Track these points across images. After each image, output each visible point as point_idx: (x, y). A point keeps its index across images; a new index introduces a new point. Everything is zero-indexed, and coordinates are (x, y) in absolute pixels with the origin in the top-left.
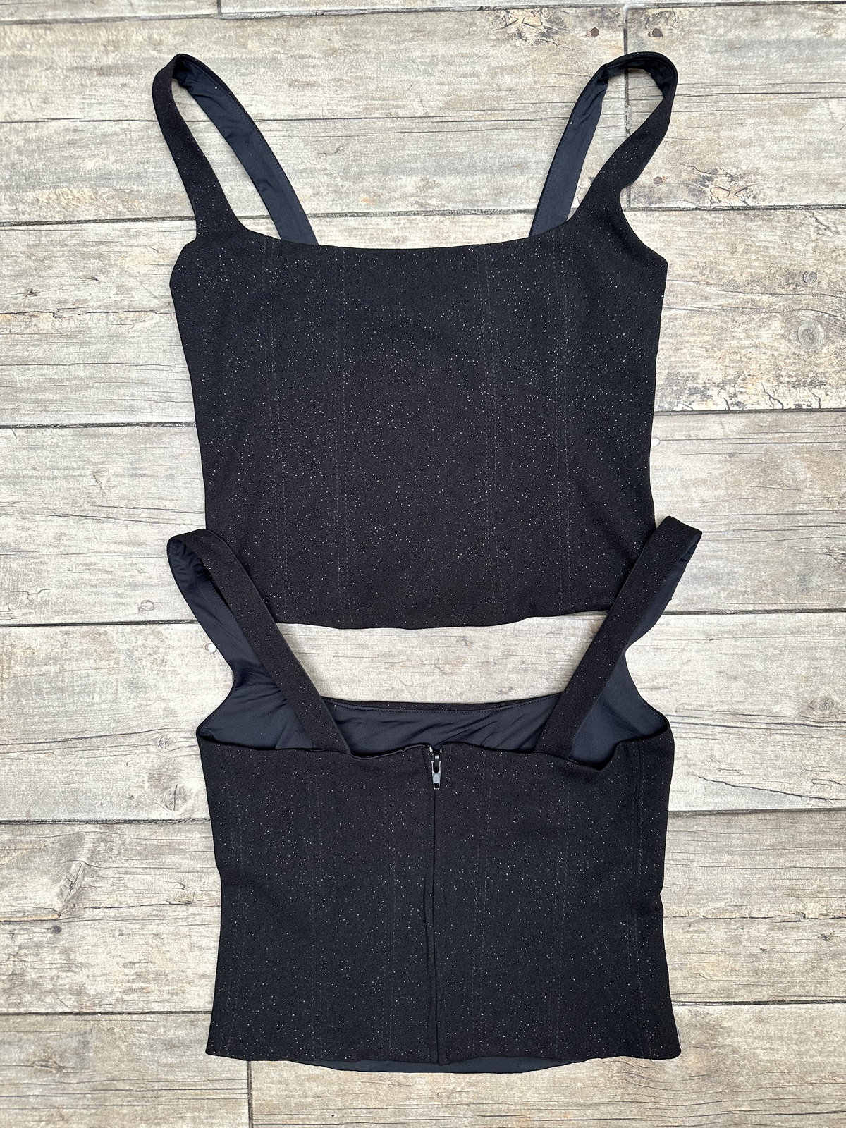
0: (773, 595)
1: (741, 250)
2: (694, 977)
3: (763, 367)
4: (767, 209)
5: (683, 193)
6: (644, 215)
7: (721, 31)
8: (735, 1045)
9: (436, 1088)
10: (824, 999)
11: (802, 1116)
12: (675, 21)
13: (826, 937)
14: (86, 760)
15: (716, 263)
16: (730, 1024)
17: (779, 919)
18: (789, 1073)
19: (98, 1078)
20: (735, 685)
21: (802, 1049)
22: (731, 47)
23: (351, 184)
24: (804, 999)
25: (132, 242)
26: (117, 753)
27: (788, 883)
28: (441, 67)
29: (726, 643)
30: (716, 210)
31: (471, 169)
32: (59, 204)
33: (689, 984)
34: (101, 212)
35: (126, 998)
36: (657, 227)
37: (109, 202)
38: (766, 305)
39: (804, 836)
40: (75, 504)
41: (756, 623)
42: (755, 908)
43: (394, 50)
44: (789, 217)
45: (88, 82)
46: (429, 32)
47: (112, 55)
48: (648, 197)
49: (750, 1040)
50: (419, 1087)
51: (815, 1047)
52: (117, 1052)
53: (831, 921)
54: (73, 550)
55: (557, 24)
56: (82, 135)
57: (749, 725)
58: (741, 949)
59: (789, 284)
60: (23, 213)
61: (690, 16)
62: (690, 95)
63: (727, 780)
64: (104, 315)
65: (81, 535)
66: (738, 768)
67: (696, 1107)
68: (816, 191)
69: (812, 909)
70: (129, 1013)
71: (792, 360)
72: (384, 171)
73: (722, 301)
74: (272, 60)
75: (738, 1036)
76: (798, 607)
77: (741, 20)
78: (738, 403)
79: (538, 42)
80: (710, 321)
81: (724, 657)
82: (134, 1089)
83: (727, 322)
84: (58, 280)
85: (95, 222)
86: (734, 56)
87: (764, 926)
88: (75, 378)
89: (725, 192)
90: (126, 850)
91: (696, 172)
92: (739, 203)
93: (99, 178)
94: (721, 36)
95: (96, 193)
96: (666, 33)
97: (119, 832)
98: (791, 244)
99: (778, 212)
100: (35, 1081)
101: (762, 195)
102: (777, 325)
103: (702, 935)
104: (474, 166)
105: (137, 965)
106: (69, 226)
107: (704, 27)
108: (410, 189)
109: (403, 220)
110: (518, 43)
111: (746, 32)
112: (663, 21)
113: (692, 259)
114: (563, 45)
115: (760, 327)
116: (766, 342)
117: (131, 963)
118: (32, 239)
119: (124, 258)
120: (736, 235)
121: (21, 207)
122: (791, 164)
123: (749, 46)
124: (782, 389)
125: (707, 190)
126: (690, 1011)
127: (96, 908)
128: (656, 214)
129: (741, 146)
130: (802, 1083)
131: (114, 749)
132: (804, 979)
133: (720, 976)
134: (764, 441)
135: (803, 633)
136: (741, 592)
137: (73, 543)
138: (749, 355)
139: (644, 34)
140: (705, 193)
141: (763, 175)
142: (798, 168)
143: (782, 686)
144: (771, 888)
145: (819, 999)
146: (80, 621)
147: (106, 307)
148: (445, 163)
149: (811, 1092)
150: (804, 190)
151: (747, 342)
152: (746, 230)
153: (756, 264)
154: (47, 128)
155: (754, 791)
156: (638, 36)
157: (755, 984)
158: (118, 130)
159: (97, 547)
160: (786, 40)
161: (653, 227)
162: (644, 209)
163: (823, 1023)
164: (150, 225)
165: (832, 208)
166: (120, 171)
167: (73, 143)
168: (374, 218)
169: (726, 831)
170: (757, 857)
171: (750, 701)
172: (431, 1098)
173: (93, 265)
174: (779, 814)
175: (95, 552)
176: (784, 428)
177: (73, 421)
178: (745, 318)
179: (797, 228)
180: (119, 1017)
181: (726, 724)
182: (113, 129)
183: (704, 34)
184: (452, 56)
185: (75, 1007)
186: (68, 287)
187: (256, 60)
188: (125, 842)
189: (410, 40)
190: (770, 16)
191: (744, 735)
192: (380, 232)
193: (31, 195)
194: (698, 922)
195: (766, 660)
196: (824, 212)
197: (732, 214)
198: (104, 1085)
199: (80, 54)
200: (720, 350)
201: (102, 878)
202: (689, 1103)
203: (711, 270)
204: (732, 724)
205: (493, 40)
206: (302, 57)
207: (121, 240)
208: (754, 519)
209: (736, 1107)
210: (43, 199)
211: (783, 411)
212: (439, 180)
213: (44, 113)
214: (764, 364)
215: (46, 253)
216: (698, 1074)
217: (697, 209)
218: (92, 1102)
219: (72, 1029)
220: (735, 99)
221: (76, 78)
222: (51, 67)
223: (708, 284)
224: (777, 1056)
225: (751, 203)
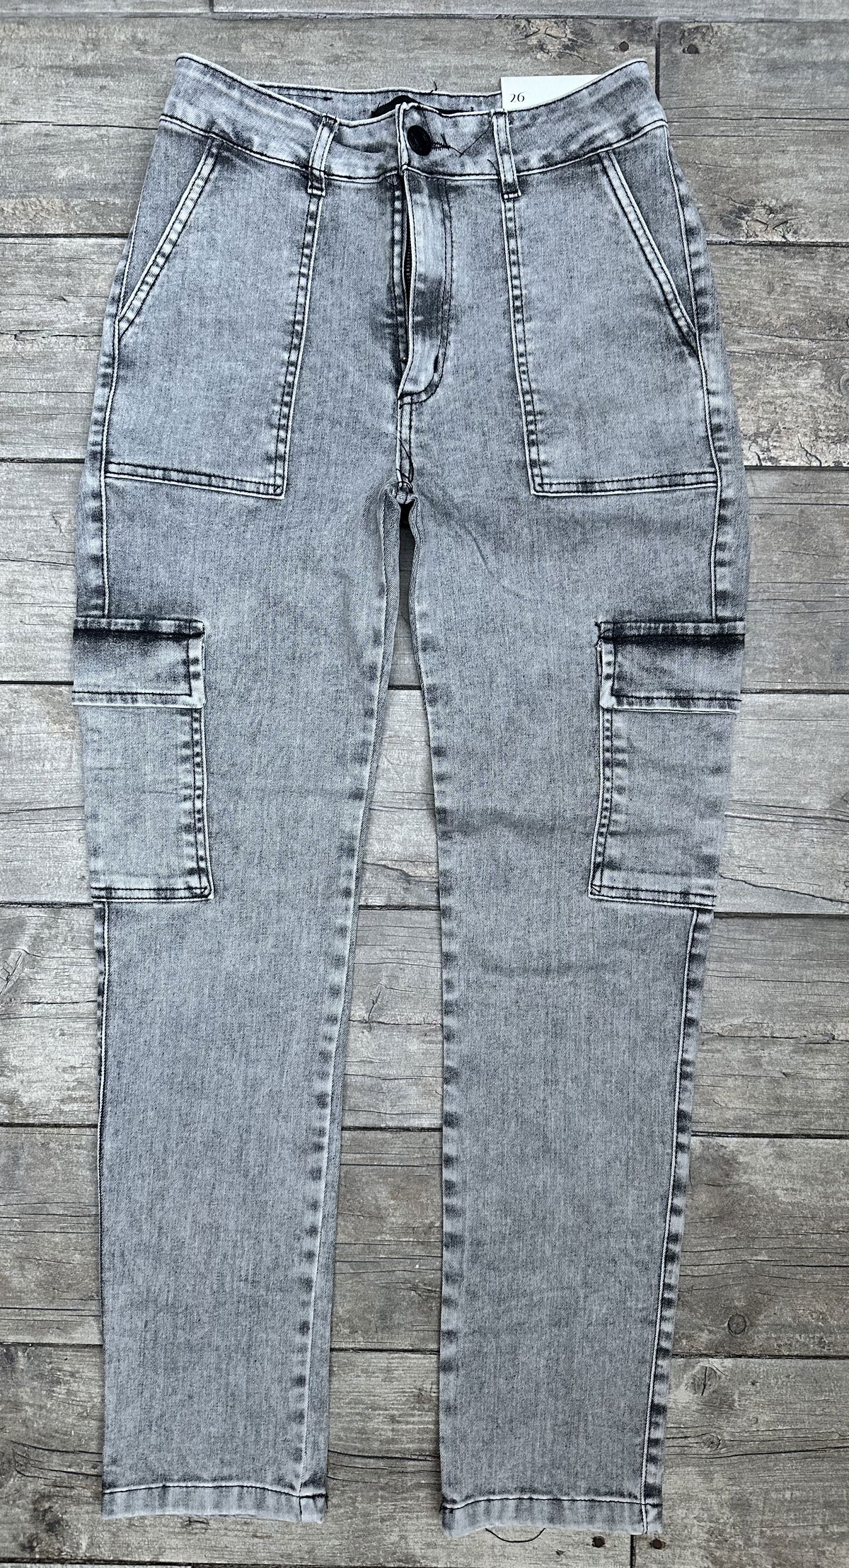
1: (779, 289)
2: (707, 1103)
3: (799, 419)
7: (763, 49)
8: (752, 1183)
9: (411, 1222)
11: (826, 1269)
12: (713, 37)
14: (32, 835)
15: (751, 303)
16: (747, 1159)
17: (805, 1040)
18: (813, 1218)
19: (28, 1200)
20: (759, 773)
21: (829, 1191)
22: (774, 67)
25: (105, 259)
26: (69, 828)
28: (453, 79)
30: (752, 245)
32: (27, 215)
34: (72, 225)
35: (66, 1108)
37: (82, 215)
38: (805, 352)
39: (835, 946)
40: (31, 548)
41: (784, 704)
42: (777, 1027)
43: (402, 59)
44: (833, 255)
45: (63, 82)
46: (442, 40)
47: (91, 54)
50: (393, 1219)
51: (843, 1189)
52: (50, 1171)
54: (27, 599)
55: (583, 36)
56: (54, 140)
57: (774, 818)
58: (761, 1073)
59: (830, 329)
61: (730, 32)
62: (726, 119)
63: (748, 879)
64: (72, 339)
65: (37, 582)
67: (707, 1254)
71: (832, 413)
73: (756, 346)
74: (267, 65)
75: (756, 1173)
76: (833, 687)
77: (785, 37)
78: (771, 459)
79: (560, 55)
80: (742, 367)
81: (746, 741)
82: (69, 1213)
83: (761, 369)
84: (21, 299)
85: (65, 236)
86: (777, 77)
87: (787, 1049)
88: (37, 408)
89: (762, 226)
90: (73, 938)
91: (731, 202)
92: (778, 239)
93: (71, 188)
94: (763, 54)
95: (67, 205)
96: (702, 50)
97: (66, 917)
99: (821, 249)
101: (803, 230)
102: (816, 374)
103: (717, 1055)
105: (79, 1070)
107: (744, 45)
110: (539, 56)
111: (791, 51)
112: (699, 36)
114: (589, 59)
115: (798, 375)
116: (804, 392)
117: (71, 1067)
119: (96, 277)
120: (773, 273)
122: (836, 197)
123: (794, 66)
124: (820, 445)
125: (743, 222)
126: (702, 1142)
127: (35, 1003)
130: (827, 1229)
131: (65, 823)
133: (738, 1104)
134: (799, 501)
136: (769, 669)
137: (28, 592)
138: (784, 406)
139: (678, 50)
140: (740, 225)
141: (804, 208)
142: (844, 202)
143: (811, 776)
144: (797, 1005)
146: (32, 679)
147: (74, 330)
149: (837, 1242)
151: (784, 391)
152: (785, 268)
153: (794, 305)
154: (16, 132)
155: (778, 892)
156: (671, 52)
157: (777, 1114)
158: (95, 136)
159: (53, 597)
160: (834, 61)
166: (95, 181)
167: (44, 149)
169: (745, 937)
170: (781, 968)
171: (776, 791)
172: (406, 1234)
173: (61, 283)
174: (807, 920)
175: (52, 602)
176: (822, 487)
177: (32, 456)
178: (781, 365)
181: (747, 816)
182: (90, 135)
183: (745, 51)
184: (466, 68)
186: (32, 307)
187: (249, 64)
188: (72, 929)
189: (421, 48)
190: (817, 35)
191: (767, 829)
194: (712, 1040)
195: (794, 745)
197: (770, 251)
198: (34, 1208)
199: (55, 52)
200: (752, 399)
201: (45, 970)
202: (699, 1249)
203: (745, 311)
204: (755, 817)
205: (512, 51)
206: (301, 63)
208: (786, 588)
209: (752, 1255)
211: (821, 469)
213: (14, 115)
214: (801, 415)
215: (9, 269)
216: (709, 1216)
217: (731, 243)
218: (20, 1228)
220: (776, 125)
221: (50, 78)
222: (23, 65)
223: (741, 326)
224: (799, 1198)
225: (791, 239)
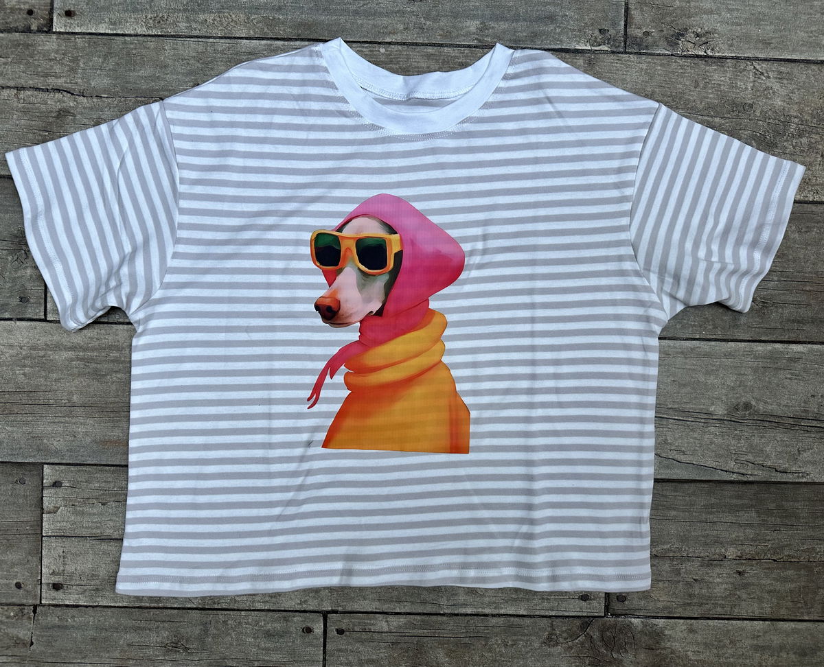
0: (713, 328)
4: (721, 58)
5: (663, 43)
6: (635, 58)
10: (737, 617)
13: (739, 573)
23: (431, 23)
24: (723, 616)
27: (715, 533)
29: (680, 360)
31: (516, 18)
33: (643, 602)
36: (644, 66)
48: (639, 45)
49: (683, 645)
53: (744, 562)
60: (195, 29)
66: (683, 449)
68: (756, 48)
69: (731, 552)
70: (238, 610)
72: (455, 15)
98: (736, 83)
100: (167, 658)
104: (519, 15)
106: (226, 41)
108: (473, 29)
109: (467, 51)
113: (667, 90)
118: (201, 48)
121: (194, 25)
128: (644, 58)
129: (705, 13)
132: (723, 603)
135: (733, 356)
145: (732, 617)
148: (498, 12)
150: (747, 46)
161: (641, 66)
162: (635, 53)
163: (736, 634)
164: (286, 43)
165: (765, 60)
168: (446, 48)
179: (741, 73)
180: (232, 613)
185: (200, 604)
192: (449, 58)
193: (201, 17)
196: (760, 62)
207: (265, 52)
210: (210, 20)
212: (492, 24)
219: (197, 620)
